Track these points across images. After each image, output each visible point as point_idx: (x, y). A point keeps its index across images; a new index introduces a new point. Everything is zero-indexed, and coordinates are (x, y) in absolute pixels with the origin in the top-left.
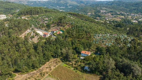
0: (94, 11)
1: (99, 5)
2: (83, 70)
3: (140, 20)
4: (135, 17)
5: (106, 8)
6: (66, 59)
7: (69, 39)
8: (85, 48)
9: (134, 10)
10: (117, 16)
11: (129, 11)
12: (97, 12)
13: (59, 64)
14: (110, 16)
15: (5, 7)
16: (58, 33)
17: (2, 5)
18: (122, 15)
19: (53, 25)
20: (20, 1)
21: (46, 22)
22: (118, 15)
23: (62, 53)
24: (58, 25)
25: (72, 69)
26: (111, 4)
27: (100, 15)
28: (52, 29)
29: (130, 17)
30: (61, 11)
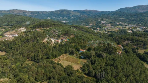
0: (95, 22)
1: (101, 16)
2: (80, 58)
3: (135, 30)
4: (131, 28)
5: (107, 19)
6: (71, 53)
7: (73, 44)
8: (82, 48)
9: (133, 21)
10: (116, 27)
11: (129, 22)
12: (98, 23)
13: (68, 56)
14: (109, 27)
15: (17, 20)
16: (66, 41)
17: (14, 19)
18: (121, 25)
19: (62, 36)
20: (24, 12)
21: (57, 33)
22: (118, 25)
23: (69, 51)
24: (65, 35)
25: (75, 58)
26: (113, 15)
27: (101, 25)
28: (61, 38)
29: (127, 27)
30: (64, 22)
